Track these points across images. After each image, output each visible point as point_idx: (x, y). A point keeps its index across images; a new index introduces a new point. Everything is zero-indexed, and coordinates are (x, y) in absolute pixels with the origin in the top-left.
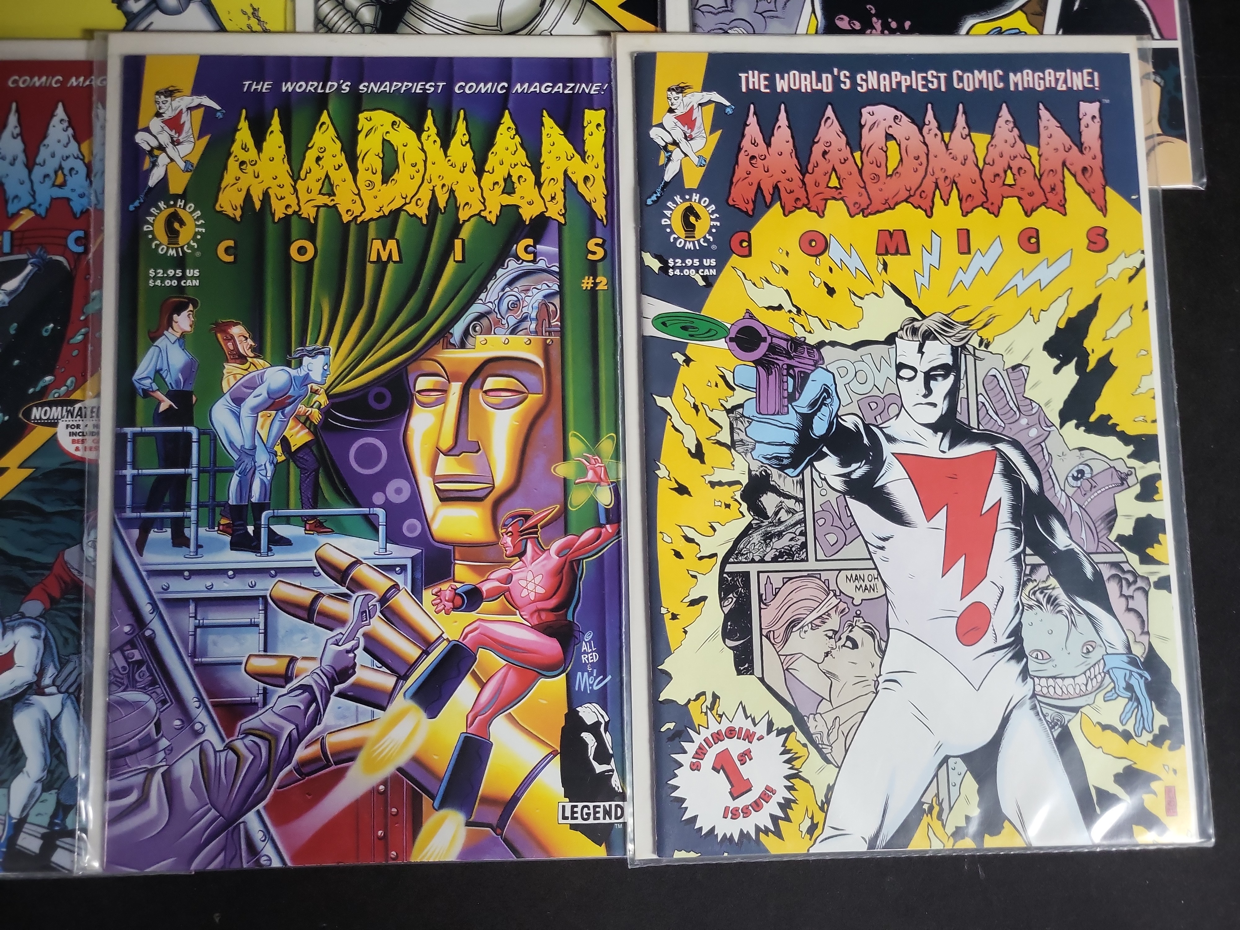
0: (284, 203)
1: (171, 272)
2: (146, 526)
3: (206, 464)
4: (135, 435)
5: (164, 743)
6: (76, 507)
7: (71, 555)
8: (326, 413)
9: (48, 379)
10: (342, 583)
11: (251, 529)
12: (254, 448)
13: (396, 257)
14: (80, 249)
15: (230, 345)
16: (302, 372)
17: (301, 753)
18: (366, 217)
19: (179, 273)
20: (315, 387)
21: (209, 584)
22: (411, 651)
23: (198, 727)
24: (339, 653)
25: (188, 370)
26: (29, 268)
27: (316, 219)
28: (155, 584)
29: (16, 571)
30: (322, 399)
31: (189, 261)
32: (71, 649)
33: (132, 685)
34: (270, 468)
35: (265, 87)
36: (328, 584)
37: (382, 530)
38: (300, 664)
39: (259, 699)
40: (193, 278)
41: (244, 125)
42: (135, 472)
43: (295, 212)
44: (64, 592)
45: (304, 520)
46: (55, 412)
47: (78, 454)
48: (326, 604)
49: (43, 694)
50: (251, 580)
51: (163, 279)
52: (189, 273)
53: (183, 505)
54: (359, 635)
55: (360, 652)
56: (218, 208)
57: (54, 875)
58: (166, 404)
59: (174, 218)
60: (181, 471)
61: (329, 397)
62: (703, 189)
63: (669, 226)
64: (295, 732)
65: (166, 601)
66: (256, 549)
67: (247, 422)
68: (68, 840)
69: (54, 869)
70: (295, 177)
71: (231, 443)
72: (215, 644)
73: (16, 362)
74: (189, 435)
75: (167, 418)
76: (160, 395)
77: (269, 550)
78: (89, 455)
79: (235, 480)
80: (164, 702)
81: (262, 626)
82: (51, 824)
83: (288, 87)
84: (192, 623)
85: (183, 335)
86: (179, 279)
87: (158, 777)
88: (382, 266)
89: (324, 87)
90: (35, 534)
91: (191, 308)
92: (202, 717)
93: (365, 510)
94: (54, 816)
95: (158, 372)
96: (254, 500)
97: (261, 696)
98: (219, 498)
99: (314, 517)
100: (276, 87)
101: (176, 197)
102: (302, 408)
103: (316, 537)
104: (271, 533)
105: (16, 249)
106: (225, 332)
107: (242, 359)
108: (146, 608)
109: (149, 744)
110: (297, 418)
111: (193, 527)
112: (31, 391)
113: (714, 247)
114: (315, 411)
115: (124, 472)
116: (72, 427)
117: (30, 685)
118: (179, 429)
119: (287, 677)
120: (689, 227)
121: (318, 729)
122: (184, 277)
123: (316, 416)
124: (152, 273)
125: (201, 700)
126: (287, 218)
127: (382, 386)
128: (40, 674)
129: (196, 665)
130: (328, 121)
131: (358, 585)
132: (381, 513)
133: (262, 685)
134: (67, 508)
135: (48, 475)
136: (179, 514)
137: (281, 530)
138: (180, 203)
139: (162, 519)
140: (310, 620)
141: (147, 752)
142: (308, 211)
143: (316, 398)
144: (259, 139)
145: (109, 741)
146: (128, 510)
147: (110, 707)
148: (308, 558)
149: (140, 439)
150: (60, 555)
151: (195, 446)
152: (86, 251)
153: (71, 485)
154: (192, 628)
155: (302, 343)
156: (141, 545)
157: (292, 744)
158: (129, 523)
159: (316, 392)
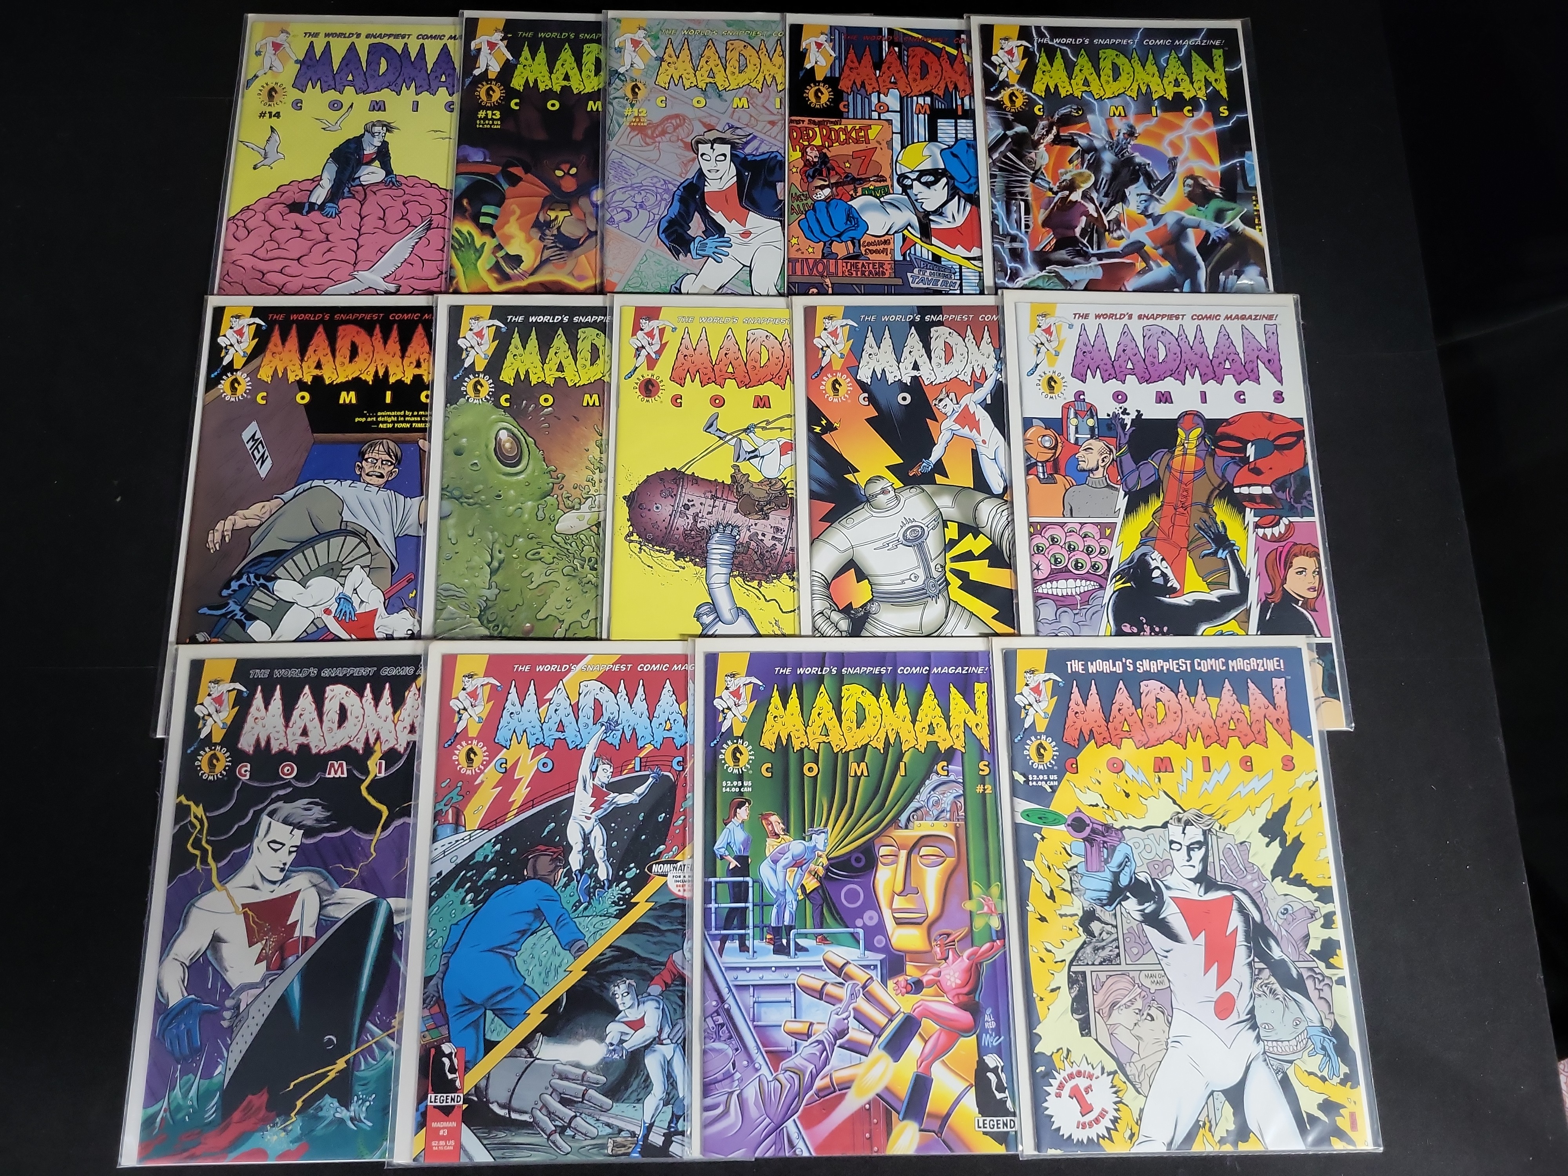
0: (800, 740)
1: (735, 783)
2: (724, 939)
3: (757, 901)
4: (716, 883)
5: (737, 1076)
6: (680, 927)
7: (677, 957)
8: (827, 870)
9: (662, 847)
10: (839, 976)
11: (784, 941)
12: (785, 891)
13: (866, 774)
14: (681, 768)
15: (770, 827)
16: (812, 844)
17: (819, 1083)
18: (847, 749)
19: (740, 784)
20: (820, 853)
21: (761, 976)
22: (882, 1020)
23: (757, 1066)
24: (838, 1021)
25: (746, 843)
26: (651, 779)
27: (818, 750)
28: (730, 976)
29: (645, 966)
30: (825, 862)
31: (745, 776)
32: (678, 1015)
33: (718, 1038)
34: (795, 903)
35: (788, 671)
36: (831, 976)
37: (862, 942)
38: (815, 1027)
39: (793, 1048)
40: (747, 786)
41: (776, 694)
42: (717, 905)
43: (806, 746)
44: (673, 980)
45: (816, 936)
46: (667, 868)
47: (681, 894)
48: (830, 989)
49: (662, 1044)
50: (785, 973)
51: (731, 788)
52: (745, 784)
53: (743, 926)
54: (851, 1008)
55: (851, 1019)
56: (762, 744)
57: (670, 1160)
58: (734, 864)
59: (737, 750)
60: (743, 905)
61: (828, 859)
62: (1048, 733)
63: (1029, 755)
64: (814, 1071)
65: (736, 986)
66: (788, 954)
67: (780, 875)
68: (680, 1137)
69: (672, 1156)
70: (806, 725)
71: (771, 888)
72: (765, 1013)
73: (643, 837)
74: (747, 883)
75: (734, 872)
76: (730, 858)
77: (796, 954)
78: (687, 895)
79: (774, 911)
80: (737, 1050)
81: (793, 1002)
82: (669, 1127)
83: (800, 671)
84: (752, 1000)
85: (743, 822)
86: (740, 788)
87: (735, 1096)
88: (858, 778)
89: (821, 671)
90: (655, 943)
91: (747, 804)
92: (759, 1060)
93: (851, 930)
94: (671, 1122)
95: (728, 844)
96: (786, 923)
97: (794, 1047)
98: (766, 922)
99: (821, 934)
100: (794, 671)
101: (737, 738)
102: (812, 866)
103: (823, 946)
104: (796, 944)
105: (643, 768)
106: (766, 819)
107: (777, 836)
108: (725, 991)
109: (729, 1076)
110: (810, 872)
111: (751, 940)
112: (652, 855)
113: (1056, 768)
114: (820, 868)
115: (710, 906)
116: (676, 877)
117: (655, 1039)
118: (741, 879)
119: (809, 1036)
120: (1040, 756)
121: (827, 1068)
122: (742, 786)
123: (821, 872)
124: (724, 784)
125: (759, 1048)
126: (802, 749)
127: (861, 853)
128: (660, 1031)
129: (755, 1027)
130: (824, 691)
131: (848, 977)
132: (861, 931)
133: (794, 1040)
134: (674, 927)
135: (662, 907)
136: (743, 932)
137: (802, 942)
138: (740, 741)
139: (733, 935)
140: (821, 999)
141: (727, 1081)
142: (814, 746)
143: (821, 859)
144: (785, 702)
145: (704, 1075)
146: (713, 929)
147: (704, 1052)
148: (817, 960)
149: (718, 885)
150: (670, 957)
151: (751, 890)
152: (684, 770)
153: (677, 913)
154: (752, 1003)
155: (812, 826)
156: (721, 950)
157: (813, 1078)
158: (714, 937)
159: (820, 856)
